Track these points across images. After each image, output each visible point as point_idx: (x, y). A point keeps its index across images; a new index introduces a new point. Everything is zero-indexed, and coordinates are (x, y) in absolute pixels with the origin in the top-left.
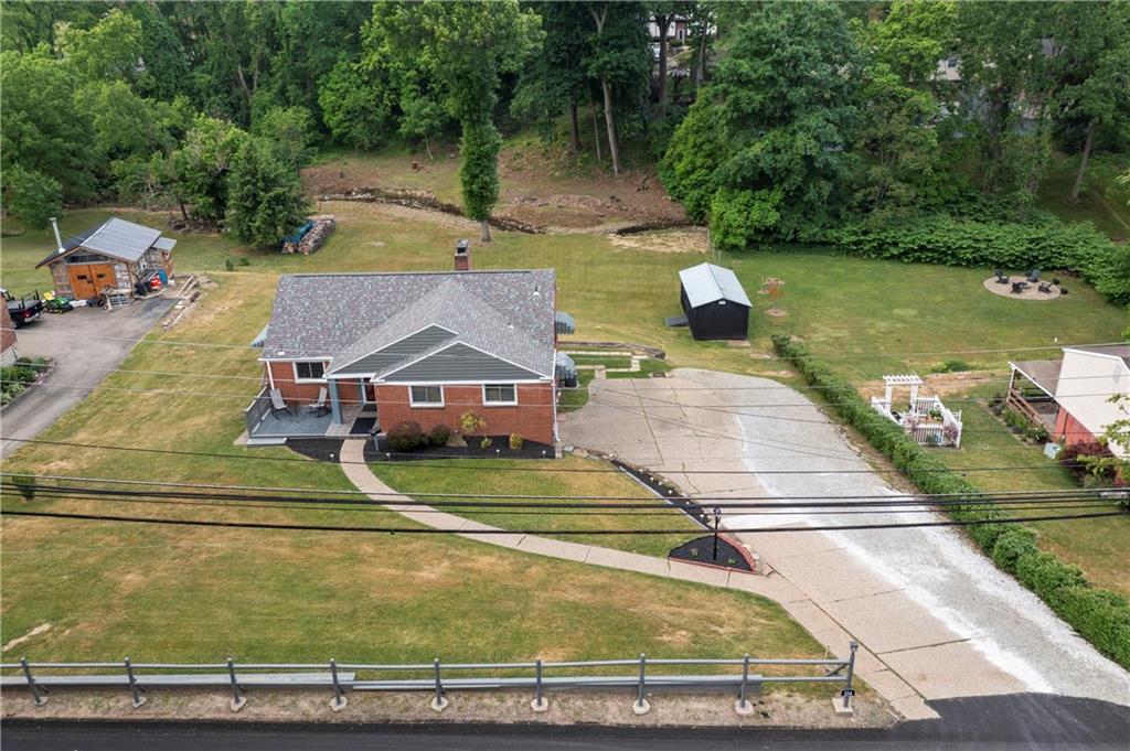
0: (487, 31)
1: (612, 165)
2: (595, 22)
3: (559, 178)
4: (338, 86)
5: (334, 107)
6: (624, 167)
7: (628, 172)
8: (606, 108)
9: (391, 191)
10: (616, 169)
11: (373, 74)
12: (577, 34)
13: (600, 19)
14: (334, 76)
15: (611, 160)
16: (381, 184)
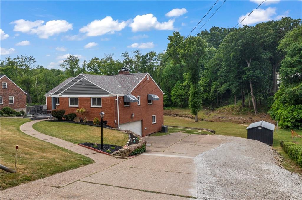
0: (194, 51)
1: (254, 111)
2: (247, 64)
3: (235, 114)
4: (175, 89)
5: (173, 95)
6: (258, 112)
7: (260, 113)
8: (251, 91)
9: (181, 115)
10: (255, 112)
11: (185, 86)
12: (241, 68)
13: (249, 63)
14: (175, 87)
15: (254, 110)
16: (179, 113)
